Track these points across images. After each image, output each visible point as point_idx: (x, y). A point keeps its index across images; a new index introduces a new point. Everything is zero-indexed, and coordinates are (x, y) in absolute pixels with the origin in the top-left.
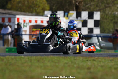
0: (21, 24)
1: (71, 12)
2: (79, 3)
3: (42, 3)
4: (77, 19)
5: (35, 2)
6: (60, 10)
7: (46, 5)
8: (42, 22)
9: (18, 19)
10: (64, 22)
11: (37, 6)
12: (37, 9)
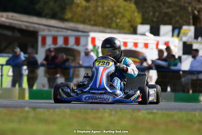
0: (98, 47)
1: (185, 28)
2: (198, 12)
3: (127, 10)
4: (196, 41)
5: (115, 8)
6: (166, 23)
7: (136, 14)
8: (136, 45)
9: (93, 40)
10: (175, 46)
11: (120, 15)
12: (118, 21)
